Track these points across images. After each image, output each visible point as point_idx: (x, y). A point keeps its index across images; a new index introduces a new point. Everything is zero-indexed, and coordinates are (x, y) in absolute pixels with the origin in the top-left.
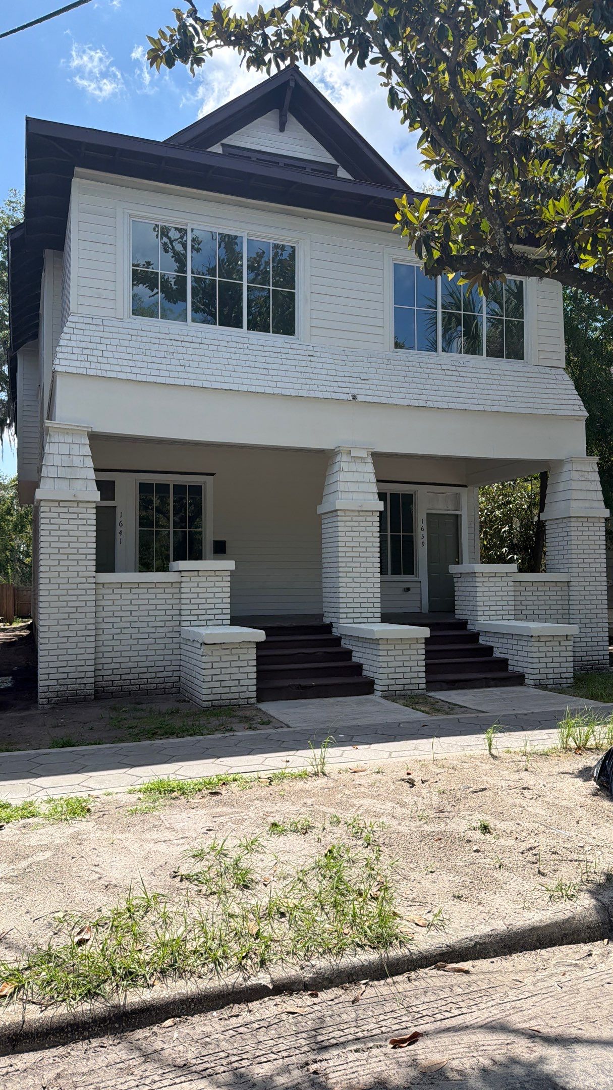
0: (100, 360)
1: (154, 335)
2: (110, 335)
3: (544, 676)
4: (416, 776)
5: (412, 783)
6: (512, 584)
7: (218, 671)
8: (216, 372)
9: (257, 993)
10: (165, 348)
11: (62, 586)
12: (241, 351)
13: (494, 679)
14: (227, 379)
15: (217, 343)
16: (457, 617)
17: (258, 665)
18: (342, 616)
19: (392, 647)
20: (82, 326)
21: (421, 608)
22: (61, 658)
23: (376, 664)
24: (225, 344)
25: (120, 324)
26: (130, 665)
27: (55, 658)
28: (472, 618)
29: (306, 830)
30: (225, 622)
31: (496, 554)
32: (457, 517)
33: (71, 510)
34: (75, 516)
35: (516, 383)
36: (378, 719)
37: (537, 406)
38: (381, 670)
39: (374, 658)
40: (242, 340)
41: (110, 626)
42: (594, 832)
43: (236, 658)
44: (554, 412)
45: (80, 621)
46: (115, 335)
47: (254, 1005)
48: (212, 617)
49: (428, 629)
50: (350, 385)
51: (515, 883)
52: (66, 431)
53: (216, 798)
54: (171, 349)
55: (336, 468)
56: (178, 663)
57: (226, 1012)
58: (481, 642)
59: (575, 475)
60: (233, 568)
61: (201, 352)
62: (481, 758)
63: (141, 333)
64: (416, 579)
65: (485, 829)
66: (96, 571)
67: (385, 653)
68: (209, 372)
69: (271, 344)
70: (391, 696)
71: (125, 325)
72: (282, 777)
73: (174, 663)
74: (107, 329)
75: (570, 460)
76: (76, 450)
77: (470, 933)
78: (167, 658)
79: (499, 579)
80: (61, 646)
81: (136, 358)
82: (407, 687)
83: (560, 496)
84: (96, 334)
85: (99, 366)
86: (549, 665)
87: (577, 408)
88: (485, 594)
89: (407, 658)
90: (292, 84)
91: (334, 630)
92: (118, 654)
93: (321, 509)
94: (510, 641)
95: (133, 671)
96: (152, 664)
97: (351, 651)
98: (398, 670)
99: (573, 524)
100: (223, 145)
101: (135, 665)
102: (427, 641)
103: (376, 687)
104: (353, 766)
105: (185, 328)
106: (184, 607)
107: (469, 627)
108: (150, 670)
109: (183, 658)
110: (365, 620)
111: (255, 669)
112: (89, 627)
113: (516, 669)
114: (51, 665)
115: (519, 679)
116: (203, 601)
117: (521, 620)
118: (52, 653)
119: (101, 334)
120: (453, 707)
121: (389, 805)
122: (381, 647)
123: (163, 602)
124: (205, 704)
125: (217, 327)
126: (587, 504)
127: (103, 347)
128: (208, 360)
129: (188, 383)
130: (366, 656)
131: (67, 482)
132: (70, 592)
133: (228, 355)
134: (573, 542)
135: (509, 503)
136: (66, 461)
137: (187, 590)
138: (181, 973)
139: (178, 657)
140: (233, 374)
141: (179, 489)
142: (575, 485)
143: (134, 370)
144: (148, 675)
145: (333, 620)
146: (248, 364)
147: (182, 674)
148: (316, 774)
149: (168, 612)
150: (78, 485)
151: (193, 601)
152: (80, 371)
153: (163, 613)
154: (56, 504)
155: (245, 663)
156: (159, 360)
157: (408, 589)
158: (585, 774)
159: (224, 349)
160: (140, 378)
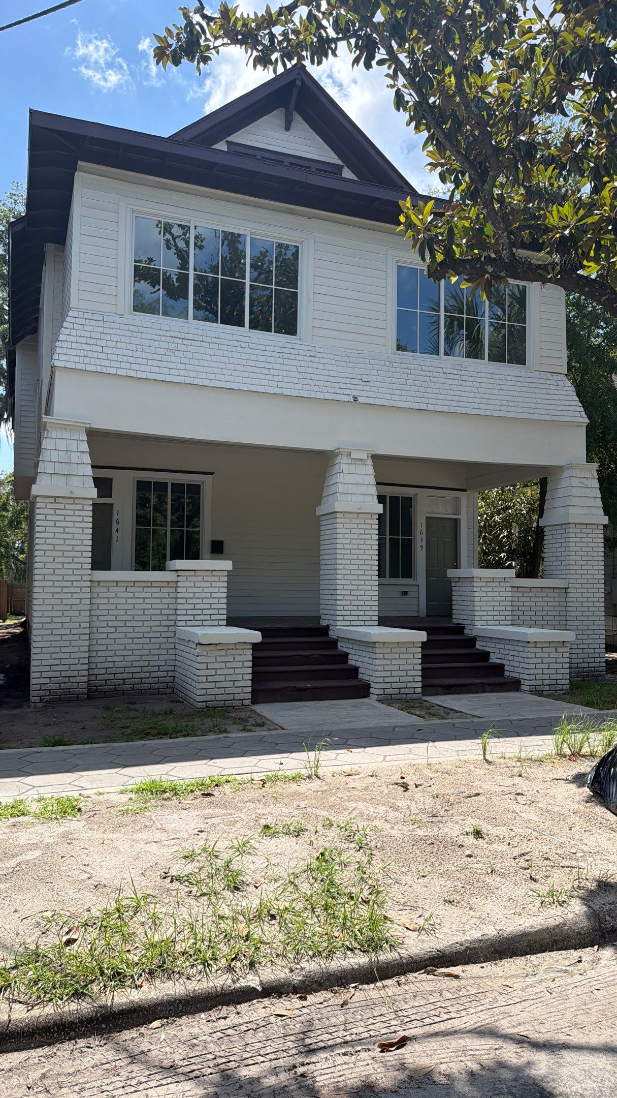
0: (100, 356)
1: (154, 332)
2: (110, 331)
3: (540, 682)
4: (410, 780)
5: (405, 787)
6: (510, 589)
7: (213, 672)
8: (216, 371)
9: (246, 995)
10: (165, 345)
11: (56, 584)
12: (242, 350)
13: (490, 685)
14: (227, 378)
15: (218, 341)
16: (454, 621)
17: (253, 666)
18: (339, 618)
19: (389, 651)
20: (82, 321)
21: (418, 612)
22: (54, 656)
23: (371, 667)
24: (227, 342)
25: (121, 320)
26: (124, 664)
27: (48, 656)
28: (469, 622)
29: (298, 833)
30: (221, 623)
31: (494, 559)
32: (456, 522)
33: (67, 507)
34: (71, 513)
35: (518, 389)
36: (373, 723)
37: (537, 411)
38: (378, 674)
39: (371, 661)
40: (244, 339)
41: (105, 624)
42: (586, 838)
43: (231, 659)
44: (555, 418)
45: (74, 619)
46: (115, 331)
47: (243, 1007)
48: (208, 617)
49: (425, 633)
50: (349, 386)
51: (507, 888)
52: (64, 427)
53: (208, 799)
54: (172, 346)
55: (336, 469)
56: (172, 663)
57: (214, 1014)
58: (477, 646)
59: (575, 482)
60: (231, 568)
61: (202, 350)
62: (475, 763)
63: (141, 329)
64: (414, 583)
65: (478, 834)
66: (92, 569)
67: (381, 656)
68: (209, 370)
69: (273, 343)
70: (387, 699)
71: (126, 321)
72: (275, 779)
73: (169, 663)
74: (107, 325)
75: (570, 466)
76: (74, 446)
77: (460, 938)
78: (161, 657)
79: (497, 584)
80: (54, 644)
81: (136, 354)
82: (403, 691)
83: (559, 502)
84: (96, 329)
85: (98, 362)
86: (545, 671)
87: (578, 414)
88: (483, 599)
89: (404, 662)
90: (299, 83)
91: (330, 633)
92: (112, 653)
93: (320, 511)
94: (507, 647)
95: (127, 670)
96: (146, 664)
97: (348, 654)
98: (394, 673)
99: (571, 530)
100: (228, 142)
101: (129, 664)
102: (424, 645)
103: (372, 690)
104: (347, 769)
105: (186, 325)
106: (179, 607)
107: (466, 632)
108: (145, 669)
109: (178, 658)
110: (362, 623)
111: (250, 670)
112: (83, 625)
113: (512, 674)
114: (44, 663)
115: (515, 685)
116: (200, 601)
117: (519, 625)
118: (45, 650)
119: (101, 330)
120: (448, 712)
121: (382, 809)
122: (378, 651)
123: (159, 601)
124: (200, 705)
125: (219, 325)
126: (586, 511)
127: (103, 343)
128: (208, 358)
129: (188, 380)
130: (362, 659)
131: (63, 479)
132: (65, 590)
133: (228, 354)
134: (571, 549)
135: (509, 508)
136: (63, 457)
137: (184, 590)
138: (169, 974)
139: (173, 657)
140: (234, 373)
141: (177, 487)
142: (574, 492)
143: (134, 367)
144: (143, 675)
145: (331, 623)
146: (250, 363)
147: (177, 674)
148: (309, 777)
149: (164, 612)
150: (75, 481)
151: (189, 601)
152: (79, 366)
153: (158, 612)
154: (52, 500)
155: (240, 665)
156: (158, 357)
157: (406, 593)
158: (579, 779)
159: (225, 347)
160: (140, 375)
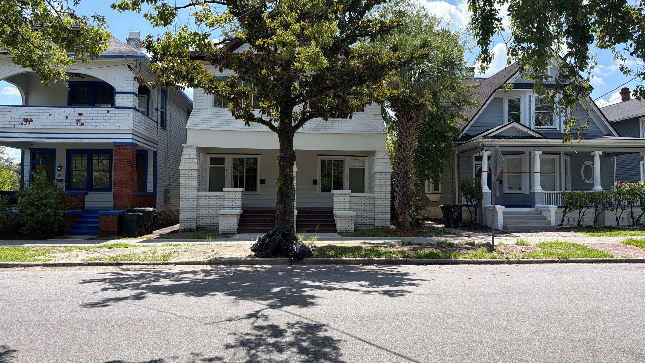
0: (201, 124)
1: (219, 114)
2: (205, 115)
3: (344, 229)
6: (349, 197)
8: (239, 125)
11: (186, 196)
13: (325, 230)
17: (239, 222)
20: (196, 113)
25: (209, 111)
26: (208, 221)
27: (184, 218)
32: (364, 169)
33: (189, 172)
34: (191, 174)
41: (202, 208)
43: (231, 219)
44: (372, 133)
45: (192, 207)
46: (207, 115)
52: (189, 147)
54: (225, 118)
59: (378, 157)
60: (242, 191)
63: (216, 113)
66: (197, 191)
68: (236, 125)
71: (211, 111)
74: (204, 113)
75: (377, 151)
76: (192, 153)
79: (344, 195)
81: (213, 122)
84: (201, 115)
85: (200, 126)
86: (345, 226)
88: (338, 201)
92: (204, 217)
95: (209, 223)
101: (210, 221)
106: (225, 203)
107: (334, 213)
108: (214, 223)
111: (236, 223)
112: (195, 209)
114: (183, 220)
116: (232, 201)
118: (183, 216)
123: (219, 201)
127: (202, 119)
129: (229, 129)
131: (188, 163)
132: (189, 198)
136: (188, 157)
137: (227, 198)
142: (378, 160)
143: (212, 126)
149: (220, 205)
150: (192, 164)
151: (228, 201)
152: (194, 128)
154: (185, 170)
155: (234, 221)
156: (220, 122)
160: (213, 129)
